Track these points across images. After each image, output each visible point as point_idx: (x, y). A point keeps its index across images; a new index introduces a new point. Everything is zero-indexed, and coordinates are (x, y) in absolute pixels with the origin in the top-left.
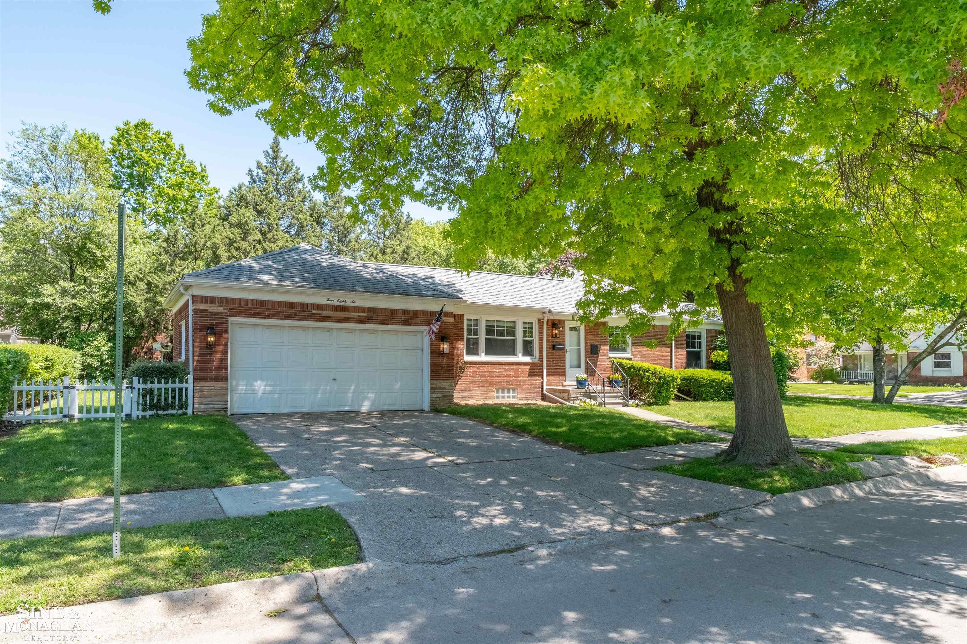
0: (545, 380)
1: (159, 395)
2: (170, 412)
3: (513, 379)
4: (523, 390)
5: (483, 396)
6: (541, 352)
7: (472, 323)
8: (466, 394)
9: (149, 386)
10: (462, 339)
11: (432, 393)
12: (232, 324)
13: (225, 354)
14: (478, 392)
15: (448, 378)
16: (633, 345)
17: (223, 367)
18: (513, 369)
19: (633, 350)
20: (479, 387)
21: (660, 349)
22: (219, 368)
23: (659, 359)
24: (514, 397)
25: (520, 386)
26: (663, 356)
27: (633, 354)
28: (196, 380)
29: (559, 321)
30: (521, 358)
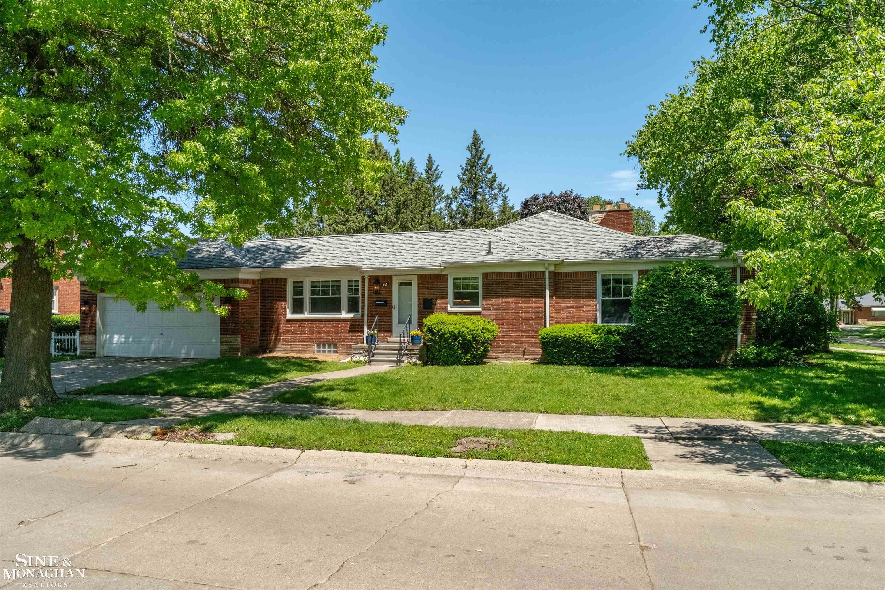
0: (366, 335)
1: (65, 343)
2: (70, 353)
3: (333, 335)
4: (343, 345)
5: (304, 350)
6: (363, 309)
7: (298, 285)
8: (288, 347)
9: (59, 337)
10: (285, 300)
11: (222, 345)
12: (104, 298)
13: (94, 317)
14: (298, 346)
15: (234, 333)
16: (484, 297)
17: (93, 325)
18: (333, 326)
19: (484, 302)
20: (299, 341)
21: (527, 300)
22: (91, 326)
23: (525, 312)
24: (335, 352)
25: (340, 341)
26: (532, 308)
27: (484, 308)
28: (81, 334)
29: (384, 277)
30: (344, 315)
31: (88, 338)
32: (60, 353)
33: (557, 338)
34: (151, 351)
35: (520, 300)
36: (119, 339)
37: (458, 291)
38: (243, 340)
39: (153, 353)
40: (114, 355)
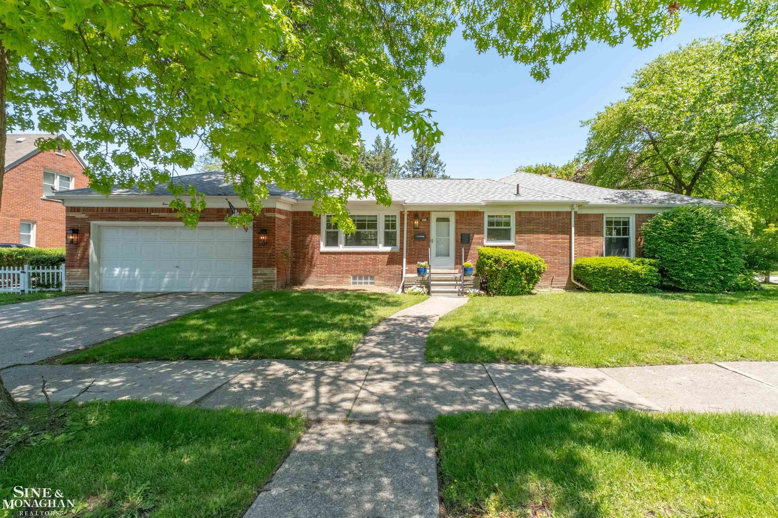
0: (405, 267)
1: (44, 277)
2: (51, 289)
3: (370, 267)
4: (381, 277)
5: (339, 282)
6: (402, 242)
8: (322, 280)
9: (36, 271)
10: (319, 232)
11: (254, 278)
12: (99, 226)
13: (86, 248)
14: (333, 278)
15: (269, 265)
16: (517, 233)
17: (85, 257)
18: (371, 258)
19: (517, 238)
20: (335, 274)
21: (554, 236)
22: (82, 258)
23: (553, 246)
24: (371, 283)
25: (378, 273)
26: (559, 243)
27: (516, 243)
28: (67, 267)
29: (423, 213)
30: (381, 248)
31: (78, 272)
32: (37, 290)
33: (605, 269)
34: (163, 285)
35: (548, 236)
36: (120, 272)
37: (492, 227)
38: (278, 273)
39: (166, 287)
40: (114, 290)
